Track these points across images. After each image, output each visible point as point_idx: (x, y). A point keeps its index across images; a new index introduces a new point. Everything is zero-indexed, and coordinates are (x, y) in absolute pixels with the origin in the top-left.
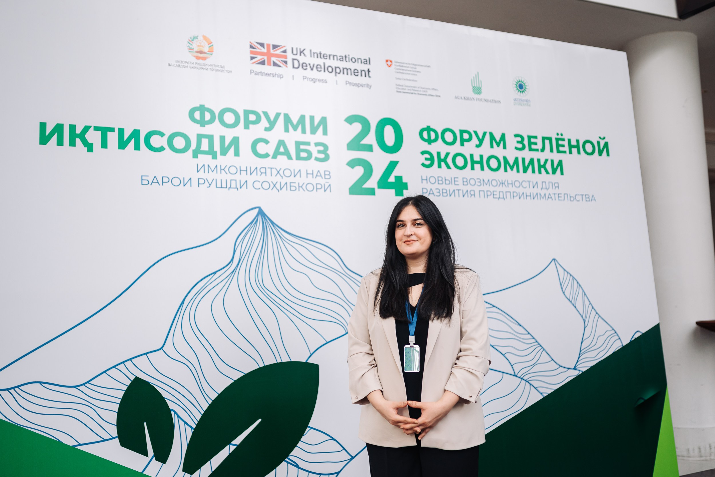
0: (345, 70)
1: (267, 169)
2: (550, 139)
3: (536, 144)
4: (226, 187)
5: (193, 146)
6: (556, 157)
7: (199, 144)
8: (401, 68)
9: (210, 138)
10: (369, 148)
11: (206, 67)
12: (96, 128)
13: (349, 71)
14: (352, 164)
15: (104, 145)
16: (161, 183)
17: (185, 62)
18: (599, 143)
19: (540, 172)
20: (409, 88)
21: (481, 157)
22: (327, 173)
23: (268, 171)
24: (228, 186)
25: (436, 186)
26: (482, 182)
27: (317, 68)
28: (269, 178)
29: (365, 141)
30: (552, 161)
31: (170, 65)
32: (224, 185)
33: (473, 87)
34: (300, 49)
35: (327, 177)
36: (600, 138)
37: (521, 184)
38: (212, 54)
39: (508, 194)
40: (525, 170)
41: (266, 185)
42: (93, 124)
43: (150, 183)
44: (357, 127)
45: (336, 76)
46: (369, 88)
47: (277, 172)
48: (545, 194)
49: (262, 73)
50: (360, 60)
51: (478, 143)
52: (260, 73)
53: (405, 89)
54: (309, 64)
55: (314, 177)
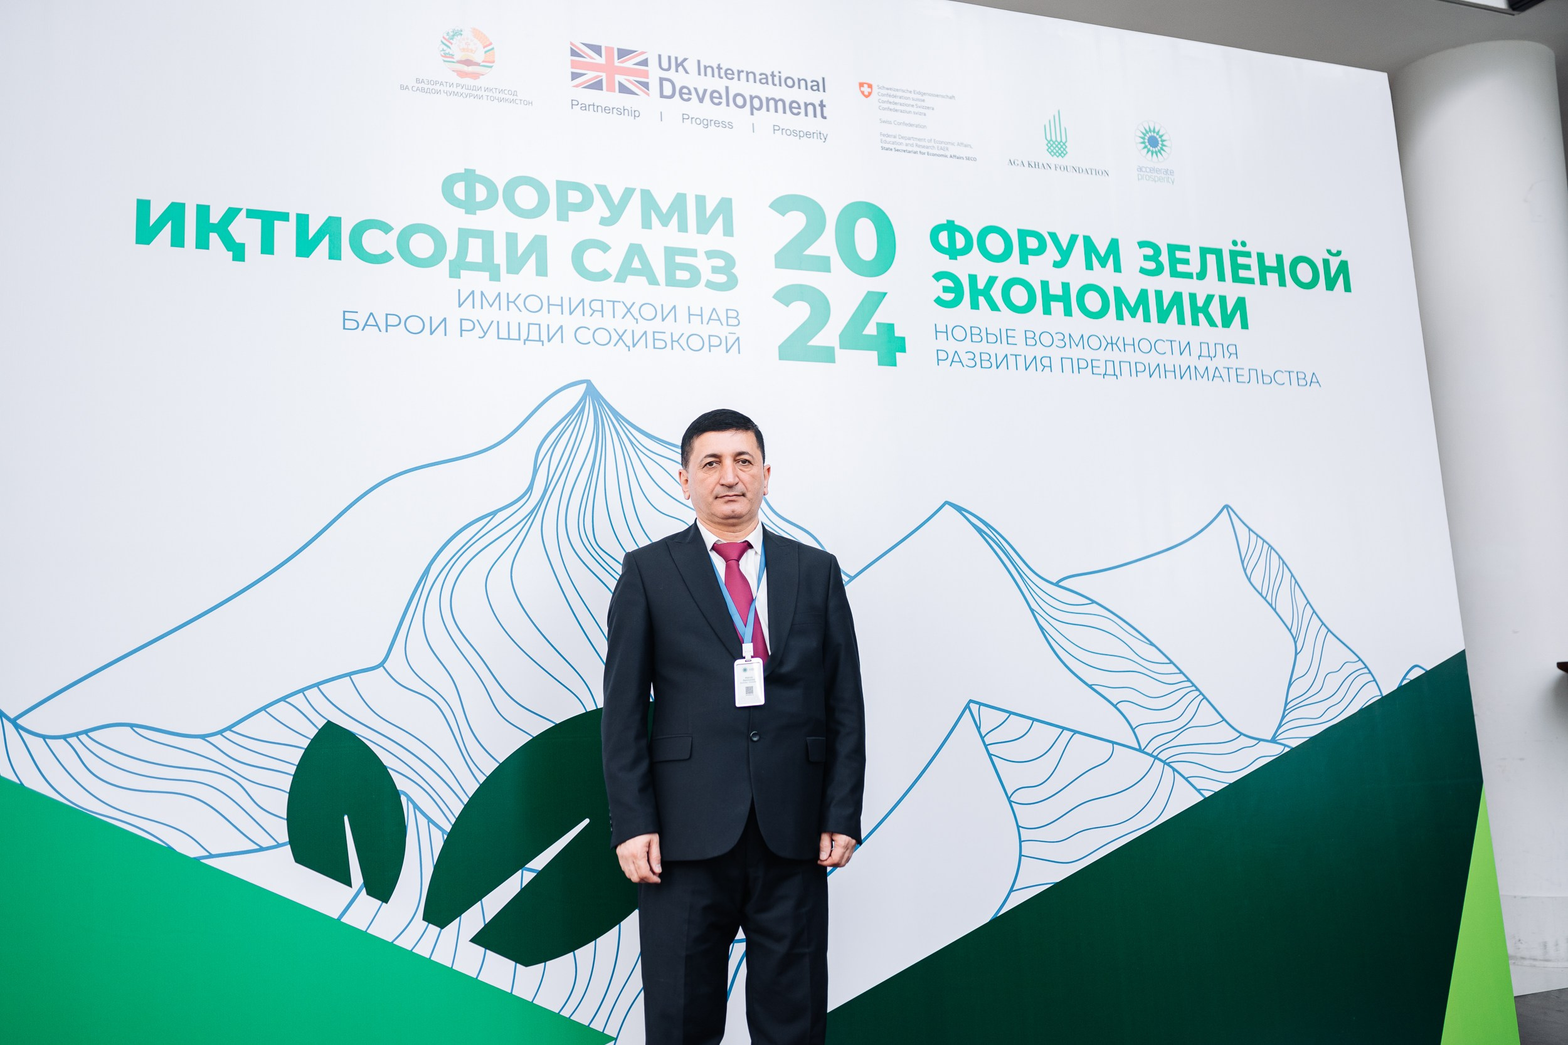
0: (772, 103)
1: (604, 302)
2: (1218, 253)
3: (1186, 262)
4: (519, 339)
5: (451, 253)
6: (1232, 291)
7: (463, 248)
8: (891, 100)
9: (487, 237)
10: (823, 265)
11: (479, 93)
12: (251, 214)
13: (780, 104)
14: (786, 296)
15: (267, 247)
16: (383, 327)
17: (436, 83)
18: (1326, 263)
19: (1195, 322)
20: (911, 142)
21: (1066, 286)
22: (732, 314)
23: (608, 307)
24: (524, 336)
25: (968, 345)
26: (1069, 340)
27: (712, 98)
28: (608, 322)
29: (813, 250)
30: (1223, 299)
31: (402, 87)
32: (514, 335)
33: (1049, 142)
34: (676, 58)
35: (732, 322)
36: (1329, 252)
37: (1153, 346)
38: (491, 67)
39: (1125, 366)
40: (1163, 317)
41: (602, 337)
42: (245, 205)
43: (361, 326)
44: (797, 221)
45: (752, 114)
46: (824, 140)
47: (626, 310)
48: (1207, 368)
49: (595, 107)
50: (803, 83)
51: (1058, 258)
52: (591, 107)
53: (901, 144)
54: (696, 89)
55: (705, 321)
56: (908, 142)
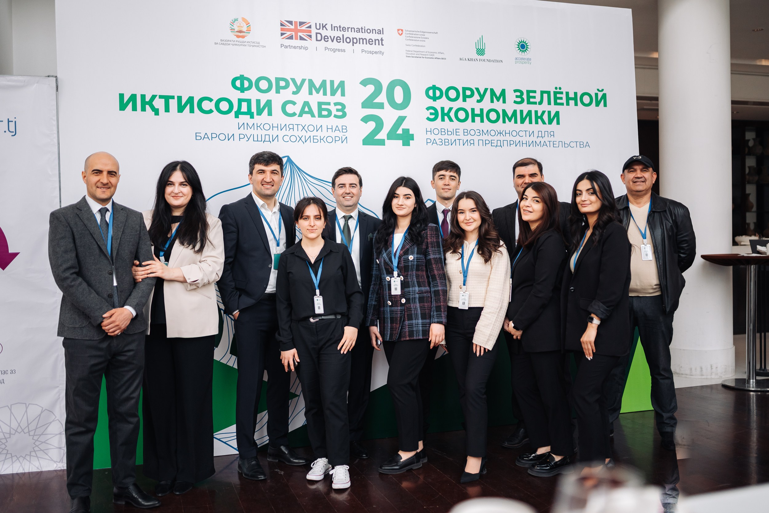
0: (361, 40)
1: (294, 125)
2: (548, 93)
3: (534, 97)
4: (262, 141)
5: (235, 108)
6: (553, 109)
7: (240, 106)
8: (411, 36)
9: (249, 101)
10: (381, 106)
11: (245, 44)
12: (161, 97)
13: (365, 40)
14: (366, 119)
15: (167, 110)
16: (210, 138)
17: (228, 41)
18: (596, 95)
19: (537, 123)
20: (418, 53)
21: (482, 110)
22: (344, 128)
23: (295, 127)
24: (263, 140)
25: (440, 136)
26: (482, 132)
27: (337, 39)
28: (295, 133)
29: (377, 100)
30: (549, 112)
31: (216, 44)
32: (260, 139)
33: (477, 49)
34: (323, 24)
35: (344, 131)
36: (598, 90)
37: (518, 134)
38: (249, 33)
39: (505, 142)
40: (522, 122)
41: (293, 139)
42: (158, 94)
43: (202, 138)
44: (371, 89)
45: (353, 45)
46: (382, 54)
47: (303, 128)
48: (540, 142)
49: (290, 47)
50: (374, 31)
51: (479, 98)
52: (289, 47)
53: (414, 54)
54: (330, 37)
55: (333, 131)
56: (417, 53)
